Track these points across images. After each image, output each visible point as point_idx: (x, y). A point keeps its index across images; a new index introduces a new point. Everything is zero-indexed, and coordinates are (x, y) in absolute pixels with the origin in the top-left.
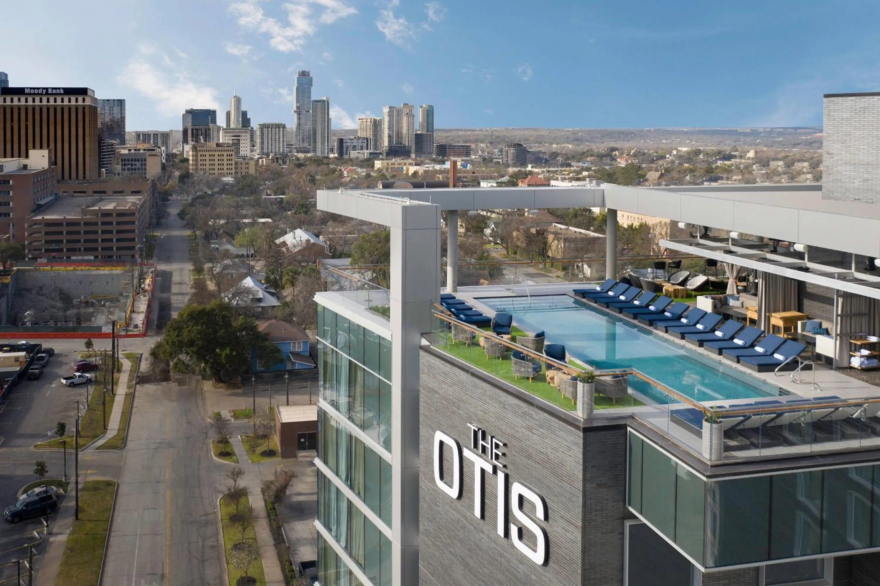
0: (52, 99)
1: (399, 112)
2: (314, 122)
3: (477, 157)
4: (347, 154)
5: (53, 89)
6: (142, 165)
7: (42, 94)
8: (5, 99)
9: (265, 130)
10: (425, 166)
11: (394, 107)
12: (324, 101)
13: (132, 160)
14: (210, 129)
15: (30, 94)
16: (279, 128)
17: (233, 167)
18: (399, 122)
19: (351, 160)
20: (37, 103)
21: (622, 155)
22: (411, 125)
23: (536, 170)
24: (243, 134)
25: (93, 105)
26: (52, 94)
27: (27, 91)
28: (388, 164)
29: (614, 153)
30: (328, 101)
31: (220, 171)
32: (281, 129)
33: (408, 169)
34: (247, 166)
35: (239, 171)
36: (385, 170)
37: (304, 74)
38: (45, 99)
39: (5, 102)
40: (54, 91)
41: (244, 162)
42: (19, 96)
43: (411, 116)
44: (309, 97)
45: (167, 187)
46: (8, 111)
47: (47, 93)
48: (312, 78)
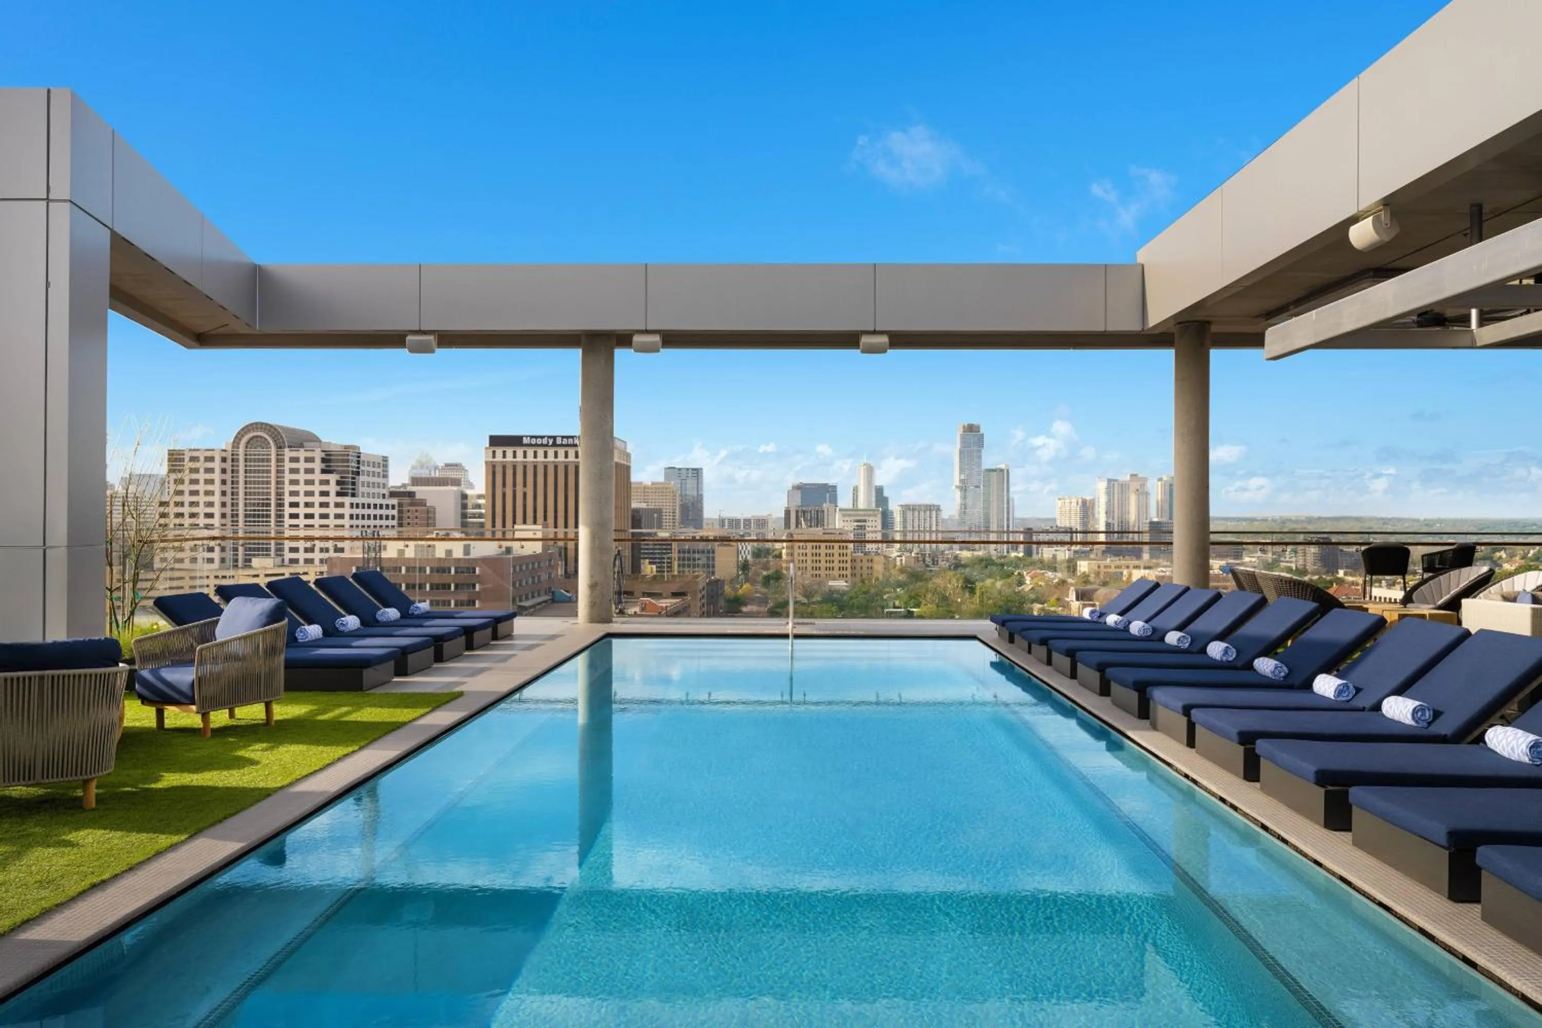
0: (561, 452)
1: (1124, 487)
2: (987, 501)
3: (1254, 560)
4: (1038, 553)
5: (563, 437)
6: (708, 558)
7: (547, 445)
8: (494, 452)
9: (909, 515)
10: (1159, 569)
11: (1116, 480)
12: (1002, 470)
13: (694, 552)
14: (823, 511)
15: (530, 445)
16: (930, 510)
17: (849, 565)
18: (1123, 503)
19: (1041, 561)
20: (540, 458)
21: (1511, 557)
22: (1143, 508)
23: (1350, 579)
24: (871, 519)
25: (622, 462)
26: (562, 445)
27: (525, 441)
28: (1099, 567)
29: (1498, 554)
30: (1008, 471)
31: (828, 572)
32: (934, 513)
33: (1130, 575)
34: (870, 565)
35: (858, 571)
36: (1093, 575)
37: (971, 429)
38: (551, 452)
39: (494, 456)
40: (565, 441)
41: (865, 559)
42: (514, 449)
43: (1143, 493)
44: (979, 465)
45: (740, 592)
46: (499, 470)
47: (554, 444)
48: (982, 435)
